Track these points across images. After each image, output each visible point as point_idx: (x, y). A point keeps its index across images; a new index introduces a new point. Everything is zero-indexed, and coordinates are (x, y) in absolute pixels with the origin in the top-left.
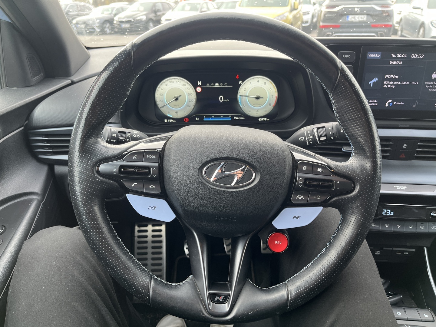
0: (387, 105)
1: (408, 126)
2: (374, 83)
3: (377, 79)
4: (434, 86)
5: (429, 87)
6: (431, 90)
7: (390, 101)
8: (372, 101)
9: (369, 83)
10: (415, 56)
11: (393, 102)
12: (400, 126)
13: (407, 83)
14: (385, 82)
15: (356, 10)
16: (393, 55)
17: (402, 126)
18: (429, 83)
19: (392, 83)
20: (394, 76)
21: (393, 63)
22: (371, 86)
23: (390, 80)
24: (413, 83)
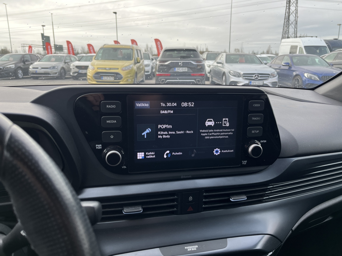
0: (165, 156)
1: (190, 177)
2: (147, 134)
3: (150, 130)
4: (209, 134)
5: (204, 134)
6: (207, 138)
7: (168, 152)
8: (149, 154)
9: (143, 134)
10: (185, 104)
11: (171, 153)
12: (182, 177)
13: (182, 132)
14: (159, 133)
15: (180, 64)
16: (163, 105)
17: (185, 177)
18: (204, 131)
19: (166, 133)
20: (167, 126)
21: (164, 112)
22: (145, 137)
23: (164, 130)
24: (187, 132)
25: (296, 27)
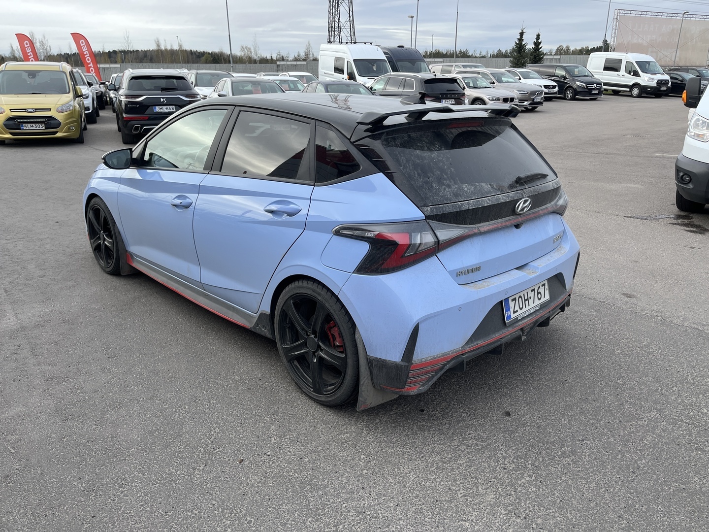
25: (351, 9)
